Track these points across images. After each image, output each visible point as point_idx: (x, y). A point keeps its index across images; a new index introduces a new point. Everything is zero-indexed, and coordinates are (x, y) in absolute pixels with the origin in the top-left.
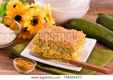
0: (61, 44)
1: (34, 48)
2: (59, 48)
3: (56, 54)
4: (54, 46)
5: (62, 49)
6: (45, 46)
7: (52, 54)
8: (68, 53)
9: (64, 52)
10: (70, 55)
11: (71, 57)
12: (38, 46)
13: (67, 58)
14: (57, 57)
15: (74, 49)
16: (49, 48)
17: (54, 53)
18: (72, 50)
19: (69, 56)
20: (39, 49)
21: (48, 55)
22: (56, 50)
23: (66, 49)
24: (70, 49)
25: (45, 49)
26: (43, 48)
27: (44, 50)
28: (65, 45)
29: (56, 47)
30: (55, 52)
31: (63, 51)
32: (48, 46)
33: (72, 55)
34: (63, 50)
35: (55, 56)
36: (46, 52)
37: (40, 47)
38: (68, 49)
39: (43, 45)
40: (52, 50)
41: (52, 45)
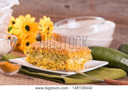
0: (55, 51)
2: (53, 55)
3: (50, 63)
4: (48, 54)
5: (57, 56)
6: (39, 54)
7: (45, 63)
8: (62, 60)
9: (59, 59)
11: (65, 65)
12: (32, 55)
14: (51, 66)
15: (69, 55)
16: (42, 56)
17: (48, 62)
18: (67, 57)
19: (64, 64)
20: (32, 58)
21: (42, 64)
22: (51, 58)
23: (60, 56)
24: (65, 55)
25: (39, 57)
26: (37, 57)
27: (37, 59)
28: (59, 52)
29: (50, 55)
30: (48, 60)
31: (57, 59)
32: (41, 54)
33: (67, 62)
34: (58, 57)
35: (49, 65)
36: (39, 61)
37: (34, 56)
38: (63, 56)
39: (37, 54)
40: (45, 59)
41: (46, 53)
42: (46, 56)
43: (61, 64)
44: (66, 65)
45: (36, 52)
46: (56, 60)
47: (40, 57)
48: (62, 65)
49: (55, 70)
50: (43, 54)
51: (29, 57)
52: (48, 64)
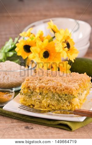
0: (56, 90)
1: (23, 99)
2: (54, 95)
3: (51, 104)
4: (47, 94)
5: (58, 96)
6: (35, 95)
7: (45, 105)
8: (66, 100)
9: (62, 99)
10: (69, 103)
12: (27, 97)
13: (65, 107)
14: (53, 108)
15: (73, 94)
16: (41, 96)
17: (48, 103)
18: (72, 96)
20: (28, 100)
21: (41, 106)
22: (51, 98)
23: (63, 95)
24: (68, 94)
25: (36, 98)
26: (33, 98)
27: (35, 100)
28: (61, 90)
29: (51, 95)
30: (49, 102)
31: (60, 99)
33: (72, 103)
34: (60, 97)
36: (38, 103)
37: (30, 97)
38: (66, 95)
39: (33, 94)
40: (45, 100)
41: (44, 92)
42: (44, 96)
43: (65, 106)
44: (72, 106)
45: (32, 93)
46: (58, 100)
47: (38, 98)
48: (67, 106)
49: (58, 113)
50: (40, 94)
51: (24, 98)
52: (49, 106)
